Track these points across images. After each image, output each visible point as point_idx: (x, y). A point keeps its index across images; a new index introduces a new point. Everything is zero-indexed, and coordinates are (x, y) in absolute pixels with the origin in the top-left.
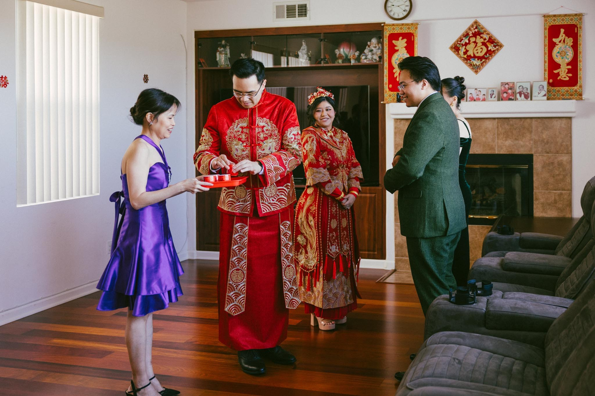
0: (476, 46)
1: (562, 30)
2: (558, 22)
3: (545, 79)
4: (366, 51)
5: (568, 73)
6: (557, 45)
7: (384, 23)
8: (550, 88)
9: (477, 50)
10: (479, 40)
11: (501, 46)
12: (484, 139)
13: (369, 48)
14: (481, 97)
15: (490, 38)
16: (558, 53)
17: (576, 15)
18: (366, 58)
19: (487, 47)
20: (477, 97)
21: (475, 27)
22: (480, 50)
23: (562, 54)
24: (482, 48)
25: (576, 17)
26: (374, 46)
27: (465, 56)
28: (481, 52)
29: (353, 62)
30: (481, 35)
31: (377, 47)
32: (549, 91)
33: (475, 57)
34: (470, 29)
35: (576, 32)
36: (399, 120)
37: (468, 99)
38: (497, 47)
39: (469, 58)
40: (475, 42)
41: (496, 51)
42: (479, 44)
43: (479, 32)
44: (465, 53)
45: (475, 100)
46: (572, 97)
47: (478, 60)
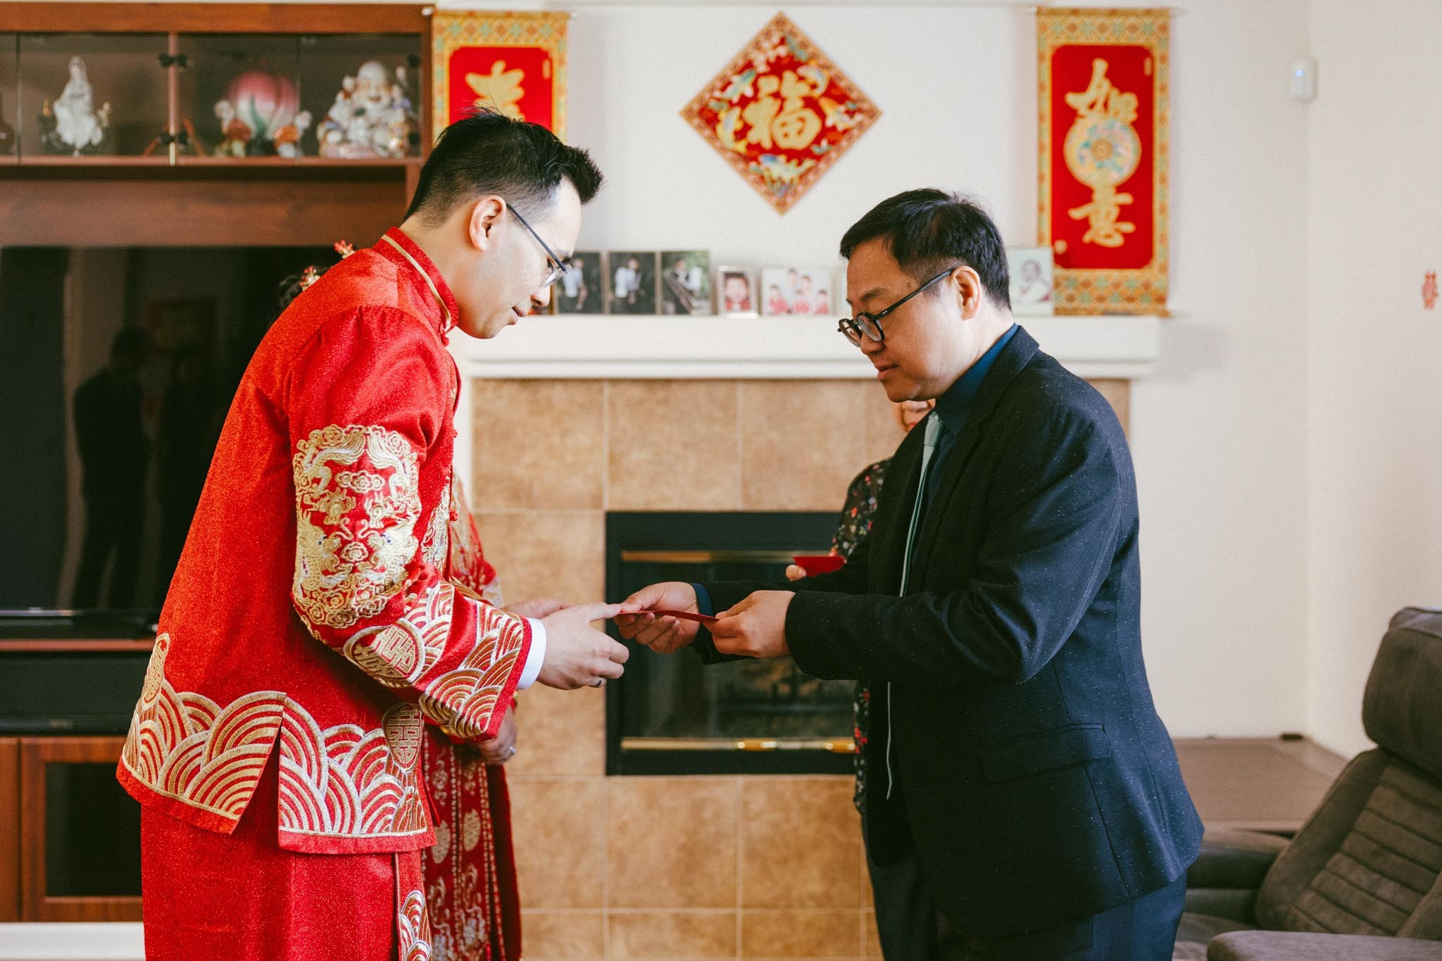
0: (781, 109)
1: (1100, 66)
2: (1087, 36)
3: (1040, 239)
4: (340, 111)
5: (1121, 219)
6: (1082, 117)
7: (432, 6)
8: (1061, 272)
9: (784, 125)
10: (793, 88)
11: (873, 114)
12: (817, 457)
13: (348, 101)
14: (814, 300)
15: (832, 84)
16: (1086, 145)
17: (1148, 12)
18: (345, 141)
19: (822, 115)
20: (799, 298)
21: (776, 40)
22: (794, 127)
23: (1103, 149)
24: (802, 120)
25: (1148, 21)
26: (373, 93)
27: (741, 147)
28: (800, 132)
29: (288, 153)
30: (802, 71)
31: (385, 100)
32: (1057, 284)
33: (776, 150)
34: (757, 45)
35: (1147, 71)
36: (492, 385)
37: (767, 307)
38: (858, 117)
39: (754, 153)
40: (776, 95)
41: (855, 132)
42: (794, 103)
43: (791, 57)
44: (741, 134)
45: (789, 312)
46: (1130, 306)
47: (789, 160)
